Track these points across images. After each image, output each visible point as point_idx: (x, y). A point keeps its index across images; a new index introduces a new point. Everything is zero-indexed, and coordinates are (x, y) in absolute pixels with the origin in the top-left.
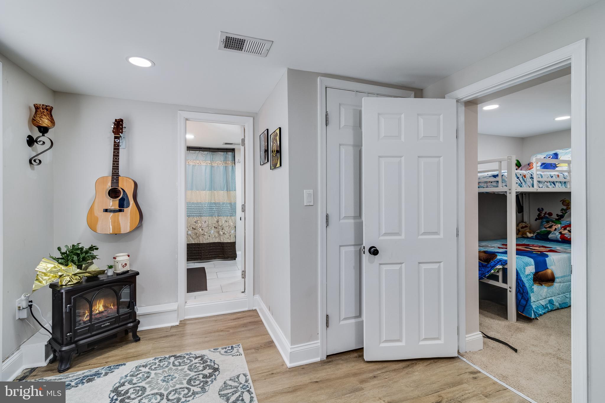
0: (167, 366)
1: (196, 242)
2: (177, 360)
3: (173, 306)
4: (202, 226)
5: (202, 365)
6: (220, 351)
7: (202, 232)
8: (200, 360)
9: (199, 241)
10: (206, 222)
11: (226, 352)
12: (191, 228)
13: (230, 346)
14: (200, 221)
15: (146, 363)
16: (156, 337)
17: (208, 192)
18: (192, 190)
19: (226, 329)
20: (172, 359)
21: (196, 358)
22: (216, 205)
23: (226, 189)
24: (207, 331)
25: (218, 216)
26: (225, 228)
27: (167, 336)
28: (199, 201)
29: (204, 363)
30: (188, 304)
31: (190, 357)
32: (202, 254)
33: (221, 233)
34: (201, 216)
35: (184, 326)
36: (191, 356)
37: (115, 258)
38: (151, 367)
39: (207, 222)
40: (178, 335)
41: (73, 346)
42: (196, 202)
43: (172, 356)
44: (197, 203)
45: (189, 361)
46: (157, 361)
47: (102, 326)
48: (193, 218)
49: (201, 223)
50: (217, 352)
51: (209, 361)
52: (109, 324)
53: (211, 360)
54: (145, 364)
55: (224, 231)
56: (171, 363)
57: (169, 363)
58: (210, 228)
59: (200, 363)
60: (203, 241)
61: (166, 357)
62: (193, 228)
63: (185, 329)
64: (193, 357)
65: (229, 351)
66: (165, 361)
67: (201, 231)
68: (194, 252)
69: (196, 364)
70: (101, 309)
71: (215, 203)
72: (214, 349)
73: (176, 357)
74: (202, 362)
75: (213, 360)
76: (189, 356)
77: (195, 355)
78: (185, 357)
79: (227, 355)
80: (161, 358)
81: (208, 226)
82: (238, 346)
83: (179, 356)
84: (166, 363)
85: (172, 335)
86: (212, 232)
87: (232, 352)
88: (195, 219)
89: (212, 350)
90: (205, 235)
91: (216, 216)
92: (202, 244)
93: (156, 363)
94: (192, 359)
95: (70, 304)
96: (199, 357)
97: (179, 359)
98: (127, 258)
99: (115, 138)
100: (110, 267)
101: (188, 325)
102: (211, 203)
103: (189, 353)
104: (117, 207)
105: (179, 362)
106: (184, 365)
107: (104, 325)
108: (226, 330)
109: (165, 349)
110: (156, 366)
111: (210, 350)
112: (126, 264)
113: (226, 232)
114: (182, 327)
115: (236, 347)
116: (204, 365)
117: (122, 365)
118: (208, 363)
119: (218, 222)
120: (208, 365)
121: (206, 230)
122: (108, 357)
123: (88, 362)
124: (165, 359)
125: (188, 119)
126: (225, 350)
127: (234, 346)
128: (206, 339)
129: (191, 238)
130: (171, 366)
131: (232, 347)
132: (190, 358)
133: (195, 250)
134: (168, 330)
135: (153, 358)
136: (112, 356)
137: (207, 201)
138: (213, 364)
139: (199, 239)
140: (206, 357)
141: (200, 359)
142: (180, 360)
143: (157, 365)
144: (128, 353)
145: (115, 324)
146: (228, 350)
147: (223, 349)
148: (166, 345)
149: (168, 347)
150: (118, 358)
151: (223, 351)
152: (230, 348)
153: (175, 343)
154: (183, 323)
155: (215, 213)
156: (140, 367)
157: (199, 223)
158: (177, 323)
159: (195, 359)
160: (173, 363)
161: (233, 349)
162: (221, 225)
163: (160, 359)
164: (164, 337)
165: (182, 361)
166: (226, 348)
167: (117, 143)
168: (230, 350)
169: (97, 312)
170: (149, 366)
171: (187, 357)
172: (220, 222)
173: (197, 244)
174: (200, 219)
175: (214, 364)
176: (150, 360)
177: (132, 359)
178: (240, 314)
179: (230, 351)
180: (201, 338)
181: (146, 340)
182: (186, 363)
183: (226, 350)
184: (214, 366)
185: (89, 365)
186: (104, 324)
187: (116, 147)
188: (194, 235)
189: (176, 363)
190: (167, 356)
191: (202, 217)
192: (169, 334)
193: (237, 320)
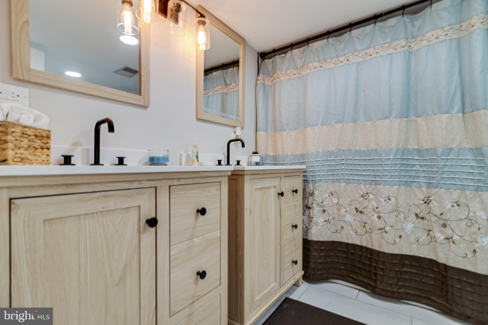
1: (364, 244)
4: (380, 209)
7: (379, 224)
9: (372, 244)
10: (390, 199)
12: (352, 210)
14: (373, 195)
17: (398, 121)
18: (354, 121)
22: (423, 156)
23: (457, 105)
25: (429, 185)
26: (453, 224)
28: (373, 146)
32: (379, 277)
33: (440, 237)
34: (377, 183)
39: (393, 199)
42: (364, 149)
44: (369, 152)
48: (356, 187)
49: (378, 201)
55: (448, 231)
58: (402, 215)
60: (380, 246)
62: (356, 209)
67: (377, 219)
68: (358, 266)
71: (419, 151)
81: (396, 210)
86: (409, 226)
88: (363, 189)
90: (386, 232)
91: (423, 184)
92: (378, 252)
102: (405, 151)
113: (456, 237)
119: (427, 202)
121: (391, 219)
129: (352, 232)
133: (360, 262)
137: (394, 146)
139: (371, 239)
155: (418, 177)
157: (372, 199)
162: (438, 213)
172: (434, 204)
173: (367, 249)
174: (374, 189)
188: (358, 225)
191: (379, 184)
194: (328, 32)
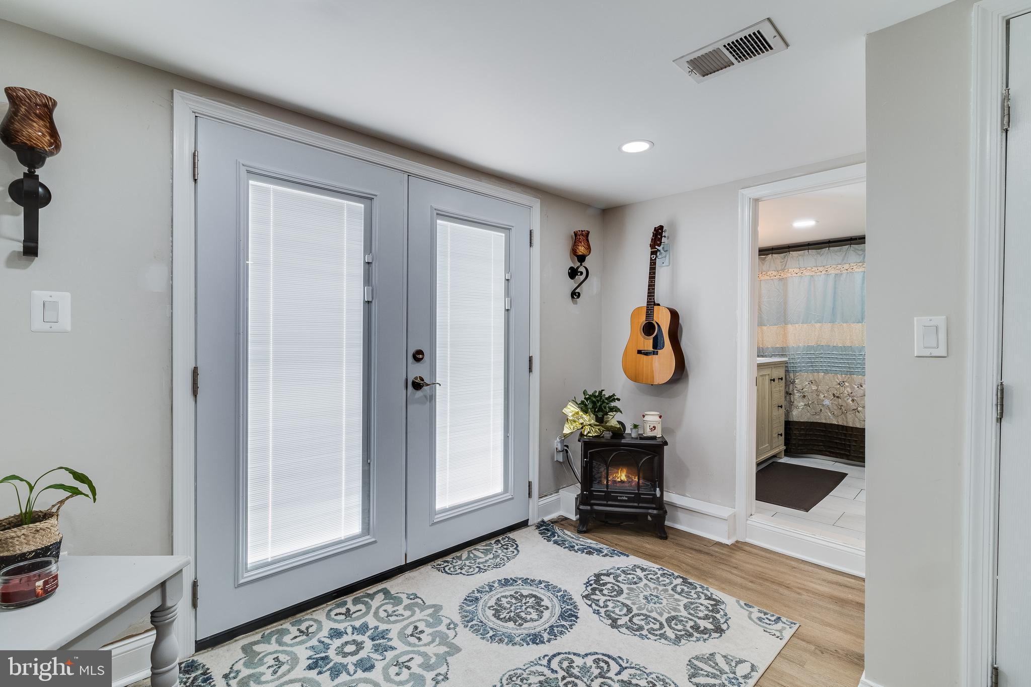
0: (665, 585)
1: (840, 423)
2: (683, 585)
3: (725, 512)
4: (853, 394)
5: (707, 613)
6: (752, 612)
7: (853, 405)
8: (711, 605)
9: (847, 422)
11: (760, 619)
12: (830, 395)
13: (777, 616)
14: (848, 383)
15: (647, 567)
16: (687, 545)
18: (833, 321)
19: (799, 588)
20: (679, 581)
21: (709, 598)
24: (764, 574)
27: (700, 551)
28: (848, 344)
29: (712, 611)
30: (754, 518)
31: (702, 593)
32: (853, 447)
34: (851, 373)
35: (736, 550)
36: (705, 591)
37: (644, 416)
38: (648, 574)
40: (716, 557)
41: (589, 508)
43: (682, 577)
44: (845, 348)
45: (695, 596)
46: (660, 572)
47: (619, 498)
48: (834, 376)
49: (852, 388)
50: (748, 611)
51: (722, 613)
52: (627, 498)
53: (726, 615)
54: (645, 567)
56: (672, 585)
57: (671, 583)
59: (707, 607)
60: (853, 423)
61: (673, 574)
62: (834, 395)
63: (733, 555)
64: (706, 595)
65: (767, 621)
66: (668, 578)
67: (851, 402)
68: (836, 441)
69: (700, 606)
70: (624, 478)
72: (745, 604)
73: (685, 581)
74: (711, 608)
75: (728, 616)
76: (702, 591)
77: (712, 594)
78: (696, 588)
79: (757, 624)
80: (667, 572)
82: (789, 624)
83: (691, 584)
84: (668, 581)
85: (707, 554)
87: (770, 624)
88: (840, 378)
89: (742, 603)
90: (858, 412)
92: (852, 428)
93: (656, 574)
94: (703, 596)
95: (587, 459)
96: (714, 600)
97: (686, 586)
98: (657, 418)
99: (652, 253)
100: (636, 426)
101: (743, 551)
103: (706, 586)
104: (651, 349)
105: (683, 590)
106: (684, 597)
107: (621, 498)
108: (797, 590)
109: (683, 565)
110: (654, 577)
111: (738, 602)
112: (655, 427)
114: (730, 551)
115: (785, 623)
116: (711, 614)
117: (625, 555)
118: (718, 616)
120: (714, 618)
122: (622, 540)
123: (601, 535)
124: (670, 575)
125: (758, 199)
126: (762, 615)
127: (784, 619)
128: (750, 584)
129: (830, 414)
130: (670, 588)
131: (779, 618)
132: (700, 594)
133: (837, 438)
134: (709, 545)
135: (660, 567)
136: (626, 542)
138: (722, 621)
139: (846, 418)
140: (723, 607)
141: (713, 603)
142: (685, 588)
143: (656, 576)
144: (643, 547)
145: (634, 502)
146: (767, 618)
147: (760, 611)
148: (689, 561)
149: (688, 565)
150: (630, 546)
151: (756, 614)
152: (773, 618)
153: (702, 565)
154: (738, 546)
156: (639, 567)
157: (847, 386)
158: (729, 542)
159: (706, 599)
160: (676, 586)
161: (776, 623)
163: (665, 572)
164: (696, 550)
165: (688, 590)
166: (765, 614)
167: (654, 260)
168: (770, 620)
169: (619, 480)
170: (647, 572)
171: (699, 589)
173: (843, 427)
174: (849, 378)
175: (725, 622)
176: (654, 566)
177: (641, 555)
178: (853, 581)
179: (769, 622)
180: (744, 578)
181: (673, 543)
182: (691, 596)
183: (764, 617)
184: (721, 625)
185: (602, 539)
186: (621, 496)
187: (652, 265)
188: (836, 408)
189: (679, 589)
190: (676, 574)
191: (853, 374)
192: (706, 551)
193: (835, 586)
194: (809, 244)
